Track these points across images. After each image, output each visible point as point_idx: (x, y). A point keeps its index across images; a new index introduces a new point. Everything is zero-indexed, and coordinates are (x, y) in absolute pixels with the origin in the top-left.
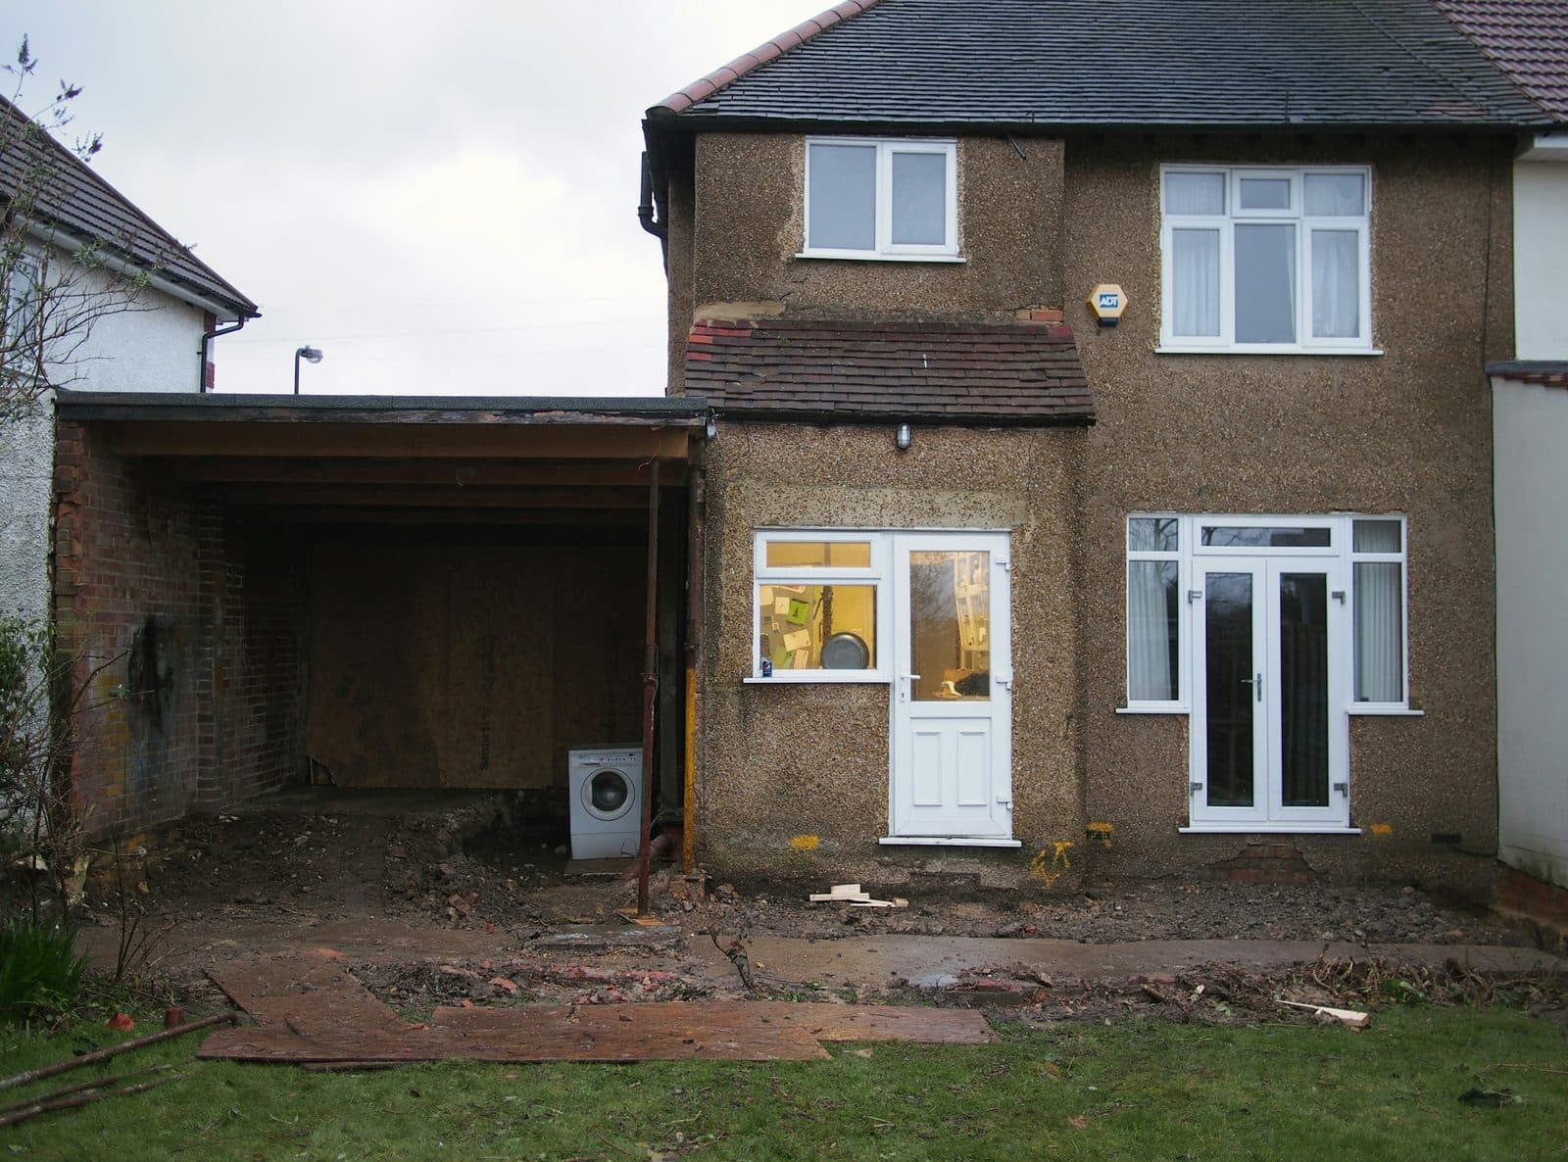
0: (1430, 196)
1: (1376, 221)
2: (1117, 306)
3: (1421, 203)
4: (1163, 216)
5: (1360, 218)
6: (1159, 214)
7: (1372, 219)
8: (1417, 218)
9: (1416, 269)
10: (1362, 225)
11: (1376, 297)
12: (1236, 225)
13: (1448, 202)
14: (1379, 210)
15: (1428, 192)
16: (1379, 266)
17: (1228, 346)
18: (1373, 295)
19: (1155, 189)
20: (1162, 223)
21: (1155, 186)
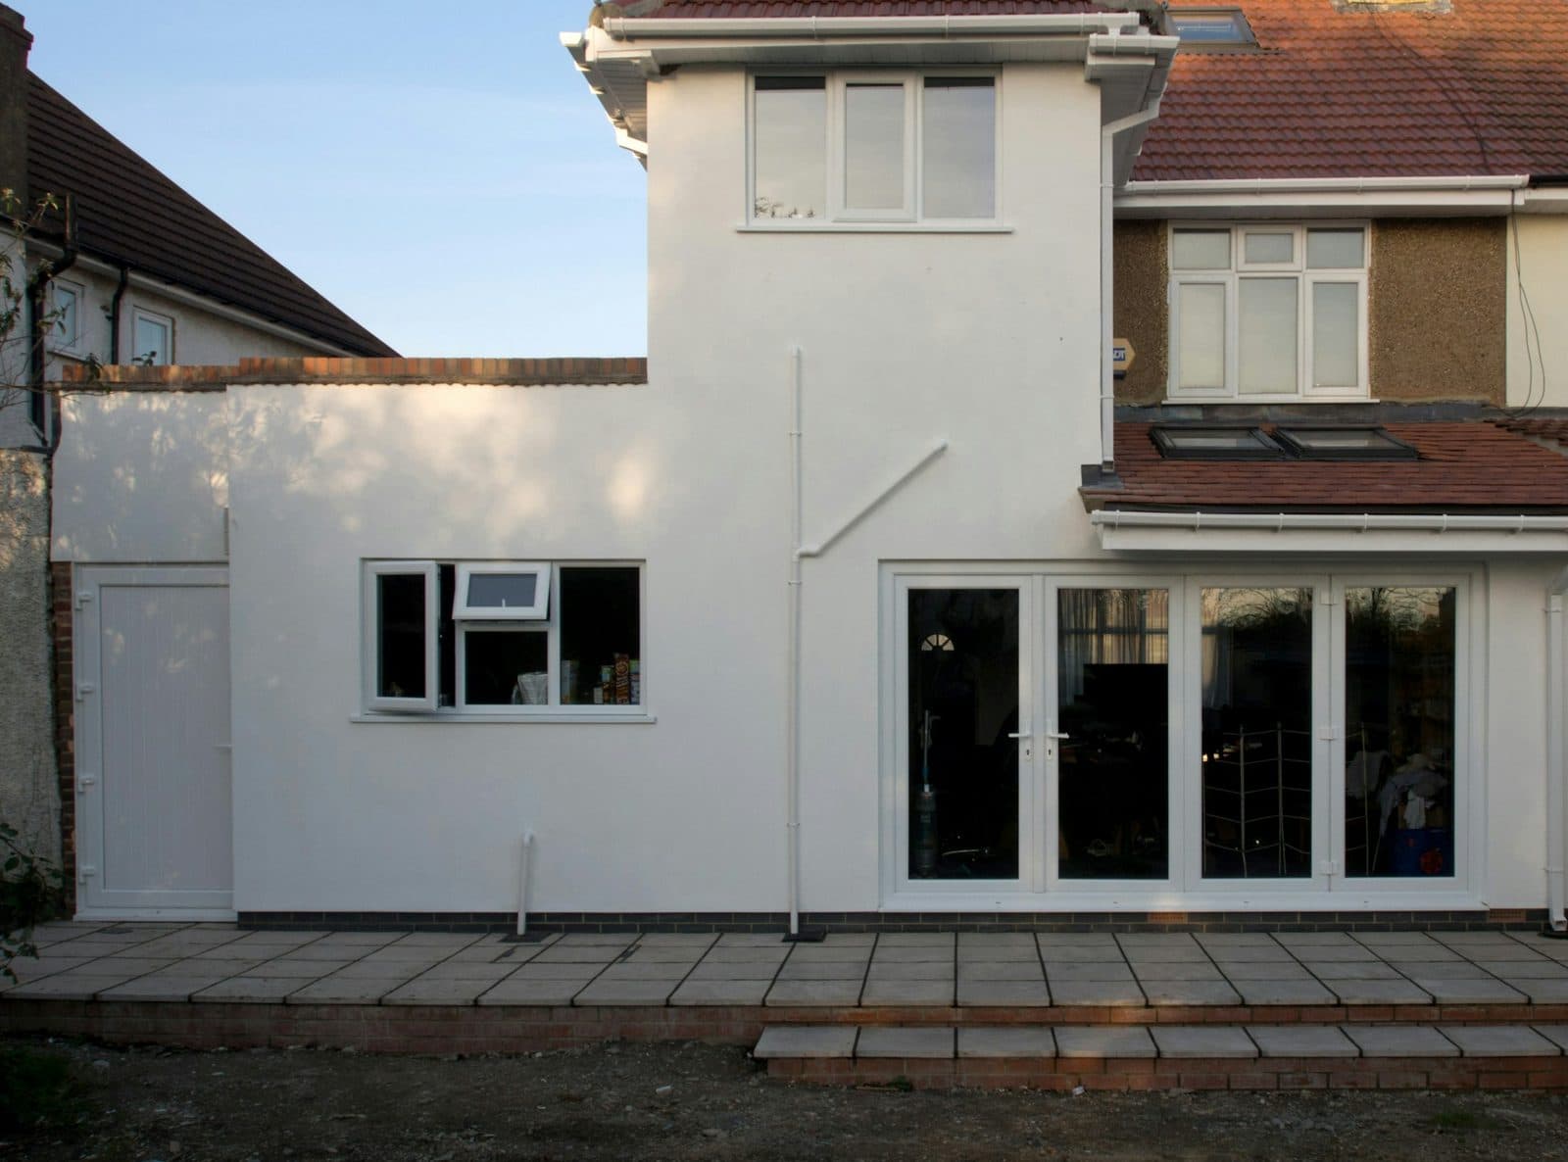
0: (1428, 247)
1: (1375, 273)
2: (1124, 359)
3: (1419, 254)
4: (1171, 271)
5: (1359, 271)
6: (1167, 269)
7: (1371, 271)
8: (1413, 269)
9: (1412, 319)
10: (1361, 277)
11: (1374, 346)
12: (1241, 278)
13: (1445, 253)
14: (1377, 263)
15: (1425, 245)
16: (1377, 317)
17: (1232, 397)
18: (1370, 345)
19: (1162, 245)
20: (1170, 279)
21: (1162, 242)
